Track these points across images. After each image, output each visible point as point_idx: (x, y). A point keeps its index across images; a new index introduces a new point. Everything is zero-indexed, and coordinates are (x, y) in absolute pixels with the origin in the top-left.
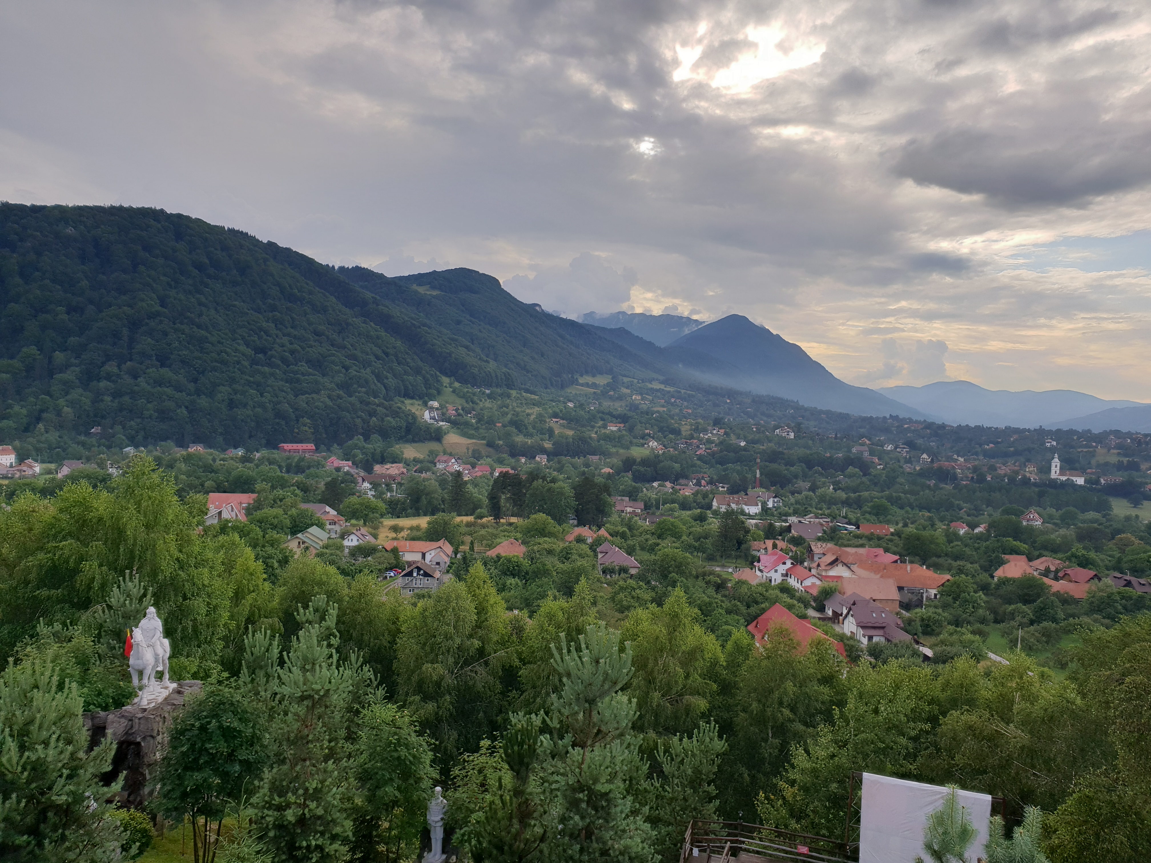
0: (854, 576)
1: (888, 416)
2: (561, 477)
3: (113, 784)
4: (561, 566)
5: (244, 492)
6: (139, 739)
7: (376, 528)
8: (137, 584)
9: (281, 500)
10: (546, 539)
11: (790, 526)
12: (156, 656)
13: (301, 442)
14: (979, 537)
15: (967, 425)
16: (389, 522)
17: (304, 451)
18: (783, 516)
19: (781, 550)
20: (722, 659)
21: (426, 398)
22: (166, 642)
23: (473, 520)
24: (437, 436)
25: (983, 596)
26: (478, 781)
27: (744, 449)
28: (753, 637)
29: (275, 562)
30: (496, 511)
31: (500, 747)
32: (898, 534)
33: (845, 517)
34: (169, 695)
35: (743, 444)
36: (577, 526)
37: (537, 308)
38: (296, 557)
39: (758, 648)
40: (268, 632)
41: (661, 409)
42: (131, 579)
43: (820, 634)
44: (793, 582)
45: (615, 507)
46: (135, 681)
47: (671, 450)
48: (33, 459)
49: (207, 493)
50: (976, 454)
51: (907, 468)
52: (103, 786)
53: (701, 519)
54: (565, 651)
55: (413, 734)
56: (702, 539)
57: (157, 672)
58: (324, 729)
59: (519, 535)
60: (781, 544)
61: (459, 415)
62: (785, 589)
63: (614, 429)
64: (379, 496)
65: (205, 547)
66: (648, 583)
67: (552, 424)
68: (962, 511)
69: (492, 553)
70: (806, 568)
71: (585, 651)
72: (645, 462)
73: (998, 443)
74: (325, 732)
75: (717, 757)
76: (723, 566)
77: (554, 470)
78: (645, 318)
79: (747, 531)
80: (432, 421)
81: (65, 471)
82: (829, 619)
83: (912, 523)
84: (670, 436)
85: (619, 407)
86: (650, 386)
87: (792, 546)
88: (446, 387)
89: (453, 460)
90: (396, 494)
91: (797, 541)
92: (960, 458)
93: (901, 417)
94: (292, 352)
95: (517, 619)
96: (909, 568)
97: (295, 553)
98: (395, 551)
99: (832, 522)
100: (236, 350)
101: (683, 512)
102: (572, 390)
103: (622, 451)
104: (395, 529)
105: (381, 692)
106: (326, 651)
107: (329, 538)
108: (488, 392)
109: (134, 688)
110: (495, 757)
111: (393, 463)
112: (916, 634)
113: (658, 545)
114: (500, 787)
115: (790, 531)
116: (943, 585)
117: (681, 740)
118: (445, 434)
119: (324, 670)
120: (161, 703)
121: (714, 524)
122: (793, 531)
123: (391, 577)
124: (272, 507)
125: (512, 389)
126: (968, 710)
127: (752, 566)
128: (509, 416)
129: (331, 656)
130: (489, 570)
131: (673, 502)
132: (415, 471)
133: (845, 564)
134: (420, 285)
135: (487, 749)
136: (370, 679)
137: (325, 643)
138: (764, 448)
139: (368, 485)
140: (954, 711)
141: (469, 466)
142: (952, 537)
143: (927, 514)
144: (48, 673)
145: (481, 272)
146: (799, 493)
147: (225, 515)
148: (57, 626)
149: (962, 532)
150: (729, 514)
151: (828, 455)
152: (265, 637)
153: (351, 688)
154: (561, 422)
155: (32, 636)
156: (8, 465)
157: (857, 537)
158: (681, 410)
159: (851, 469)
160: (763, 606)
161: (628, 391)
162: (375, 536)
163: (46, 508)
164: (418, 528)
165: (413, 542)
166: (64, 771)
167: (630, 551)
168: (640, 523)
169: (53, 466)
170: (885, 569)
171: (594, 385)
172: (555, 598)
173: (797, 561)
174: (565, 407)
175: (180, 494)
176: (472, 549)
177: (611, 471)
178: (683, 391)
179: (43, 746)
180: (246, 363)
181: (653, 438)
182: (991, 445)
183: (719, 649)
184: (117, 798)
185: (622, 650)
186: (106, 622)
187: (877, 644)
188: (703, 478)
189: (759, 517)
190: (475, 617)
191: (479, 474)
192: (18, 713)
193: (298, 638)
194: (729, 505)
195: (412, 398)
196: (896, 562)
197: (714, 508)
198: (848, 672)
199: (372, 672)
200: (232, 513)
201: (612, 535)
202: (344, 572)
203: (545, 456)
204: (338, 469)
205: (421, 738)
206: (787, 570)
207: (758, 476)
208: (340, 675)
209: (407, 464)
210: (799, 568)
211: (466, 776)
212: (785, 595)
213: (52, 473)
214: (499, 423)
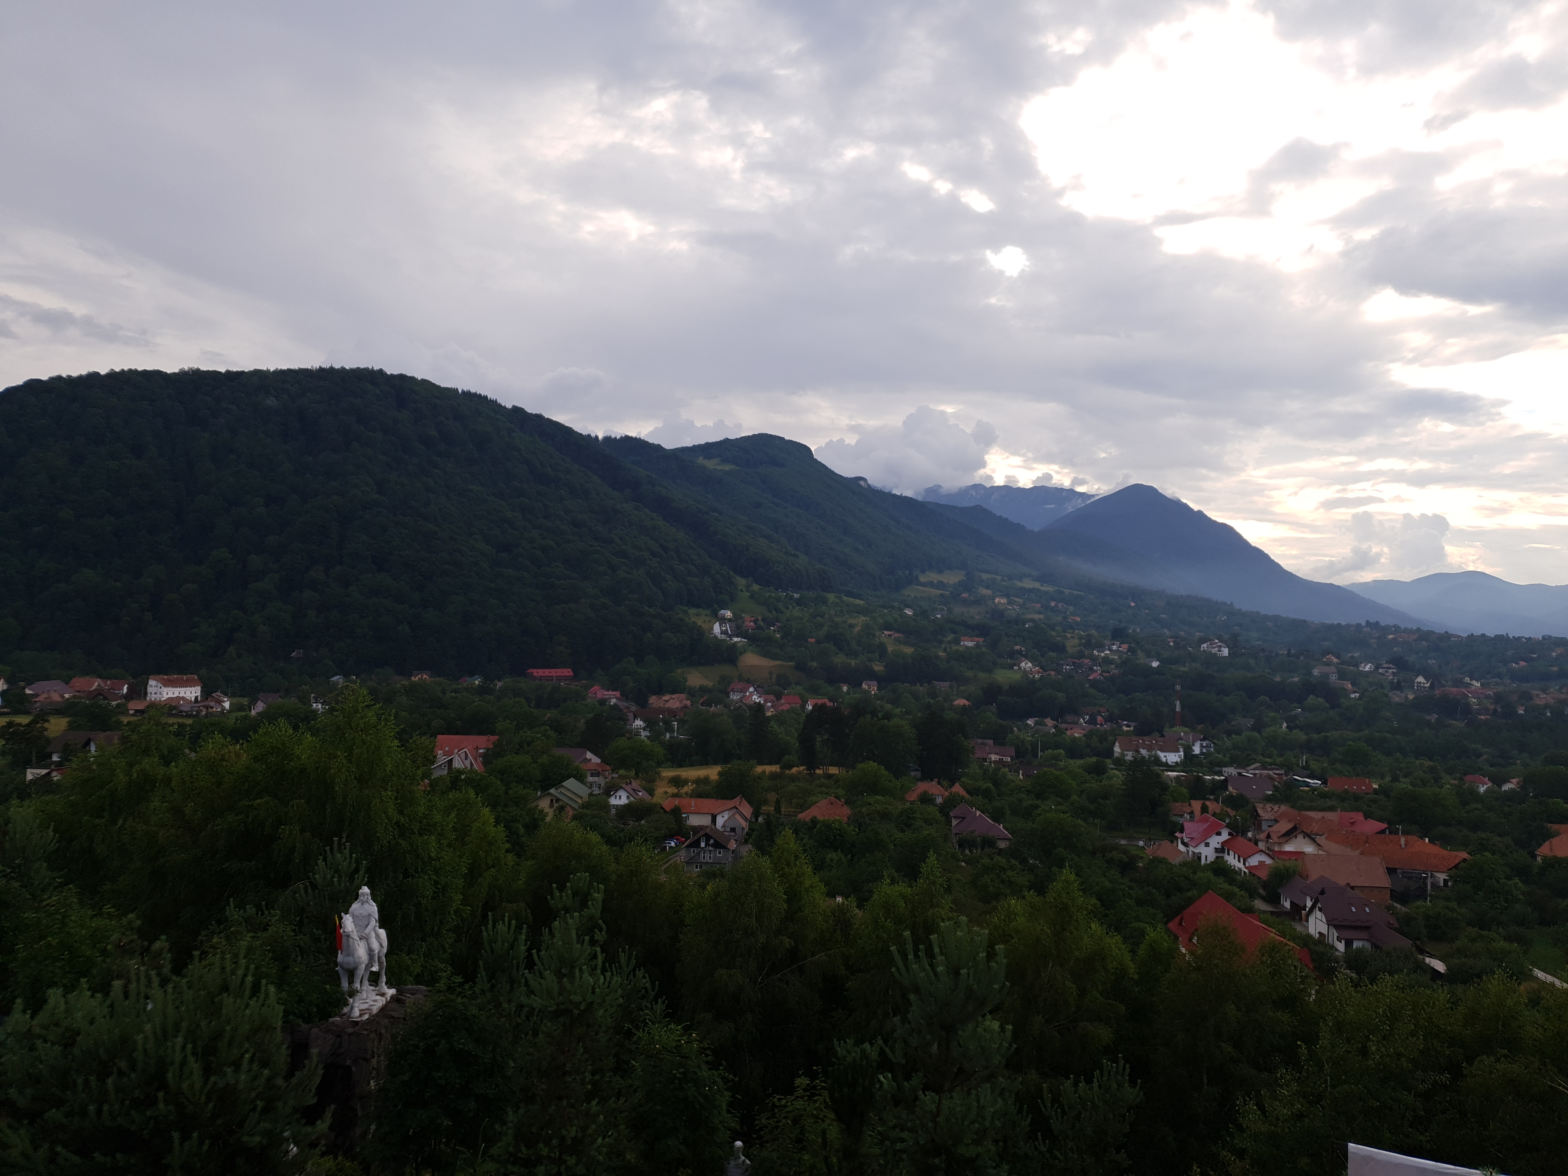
0: (1321, 852)
1: (1364, 624)
2: (897, 711)
3: (319, 1122)
4: (901, 835)
5: (481, 733)
6: (348, 1063)
7: (652, 781)
8: (348, 856)
9: (529, 744)
10: (879, 797)
11: (1226, 780)
12: (370, 951)
13: (555, 667)
14: (1510, 796)
15: (1483, 635)
16: (668, 773)
17: (560, 678)
18: (1215, 766)
19: (1214, 815)
20: (1132, 968)
21: (717, 606)
22: (382, 932)
23: (778, 770)
24: (730, 655)
25: (1520, 884)
26: (792, 1136)
27: (1157, 671)
28: (1176, 938)
29: (520, 827)
30: (810, 759)
31: (823, 1088)
32: (1383, 791)
33: (1306, 767)
34: (387, 1003)
35: (1155, 664)
36: (922, 779)
37: (862, 483)
38: (548, 819)
39: (1184, 955)
40: (514, 922)
41: (1036, 617)
42: (340, 851)
43: (1273, 935)
44: (1231, 860)
45: (973, 753)
46: (345, 984)
47: (1053, 673)
48: (221, 692)
49: (434, 735)
50: (1499, 676)
51: (1397, 697)
52: (306, 1124)
53: (1098, 770)
54: (911, 957)
55: (704, 1067)
56: (1100, 800)
57: (372, 973)
58: (586, 1056)
59: (841, 792)
60: (1212, 806)
61: (759, 628)
62: (1219, 868)
63: (970, 644)
64: (655, 736)
65: (432, 806)
66: (1024, 861)
67: (884, 639)
68: (1481, 759)
69: (805, 816)
70: (1250, 840)
71: (940, 958)
72: (1015, 690)
73: (1533, 659)
74: (587, 1060)
75: (1128, 1111)
76: (1130, 838)
77: (888, 702)
78: (1010, 492)
79: (1164, 787)
80: (723, 637)
81: (260, 707)
82: (1286, 914)
83: (1405, 776)
84: (1051, 653)
85: (975, 614)
86: (1020, 584)
87: (1229, 810)
88: (741, 590)
89: (751, 689)
90: (676, 734)
91: (1237, 802)
92: (1474, 682)
93: (1382, 624)
94: (545, 550)
95: (840, 908)
96: (1403, 840)
97: (546, 815)
98: (676, 812)
99: (1286, 775)
101: (1071, 761)
102: (910, 592)
103: (982, 675)
104: (677, 782)
105: (659, 1007)
106: (588, 949)
107: (591, 794)
108: (796, 596)
109: (343, 994)
110: (815, 1101)
111: (673, 693)
112: (1418, 939)
113: (1037, 807)
114: (825, 1144)
115: (1226, 789)
116: (1456, 867)
117: (1076, 1085)
118: (741, 654)
119: (586, 975)
120: (377, 1015)
121: (1117, 777)
122: (1230, 788)
123: (671, 847)
124: (517, 754)
125: (828, 592)
126: (1505, 1056)
127: (1173, 839)
128: (826, 628)
129: (595, 956)
130: (802, 840)
131: (1057, 746)
132: (702, 704)
133: (1307, 835)
134: (706, 457)
135: (805, 1090)
136: (645, 988)
137: (587, 938)
138: (1186, 669)
139: (641, 723)
140: (1485, 1057)
141: (772, 697)
142: (1468, 796)
143: (1427, 763)
144: (240, 972)
145: (787, 438)
146: (1238, 733)
147: (457, 764)
148: (251, 910)
149: (1482, 789)
150: (1138, 763)
151: (1278, 679)
152: (509, 929)
153: (621, 1000)
154: (896, 635)
155: (219, 923)
156: (193, 699)
157: (1324, 795)
158: (1065, 618)
159: (1311, 699)
160: (1189, 894)
161: (989, 592)
162: (651, 792)
163: (238, 755)
164: (706, 780)
165: (699, 800)
166: (259, 1103)
167: (997, 817)
168: (1010, 776)
169: (245, 701)
170: (1367, 842)
171: (941, 585)
172: (893, 881)
173: (1237, 830)
174: (901, 615)
175: (400, 736)
176: (778, 810)
177: (967, 703)
178: (1067, 591)
179: (233, 1068)
180: (485, 565)
181: (1026, 657)
182: (1522, 663)
183: (1128, 957)
184: (323, 1142)
185: (991, 955)
186: (308, 905)
187: (1359, 951)
188: (1099, 713)
189: (1181, 768)
190: (785, 906)
191: (786, 707)
192: (203, 1024)
193: (550, 931)
194: (1138, 751)
195: (698, 606)
196: (1383, 832)
197: (1116, 755)
198: (1317, 992)
199: (648, 979)
200: (465, 762)
201: (968, 792)
202: (610, 841)
203: (875, 683)
204: (603, 702)
205: (715, 1073)
206: (1224, 843)
207: (1178, 709)
208: (607, 983)
209: (692, 693)
210: (1240, 839)
211: (777, 1127)
212: (1221, 880)
213: (244, 710)
214: (812, 638)
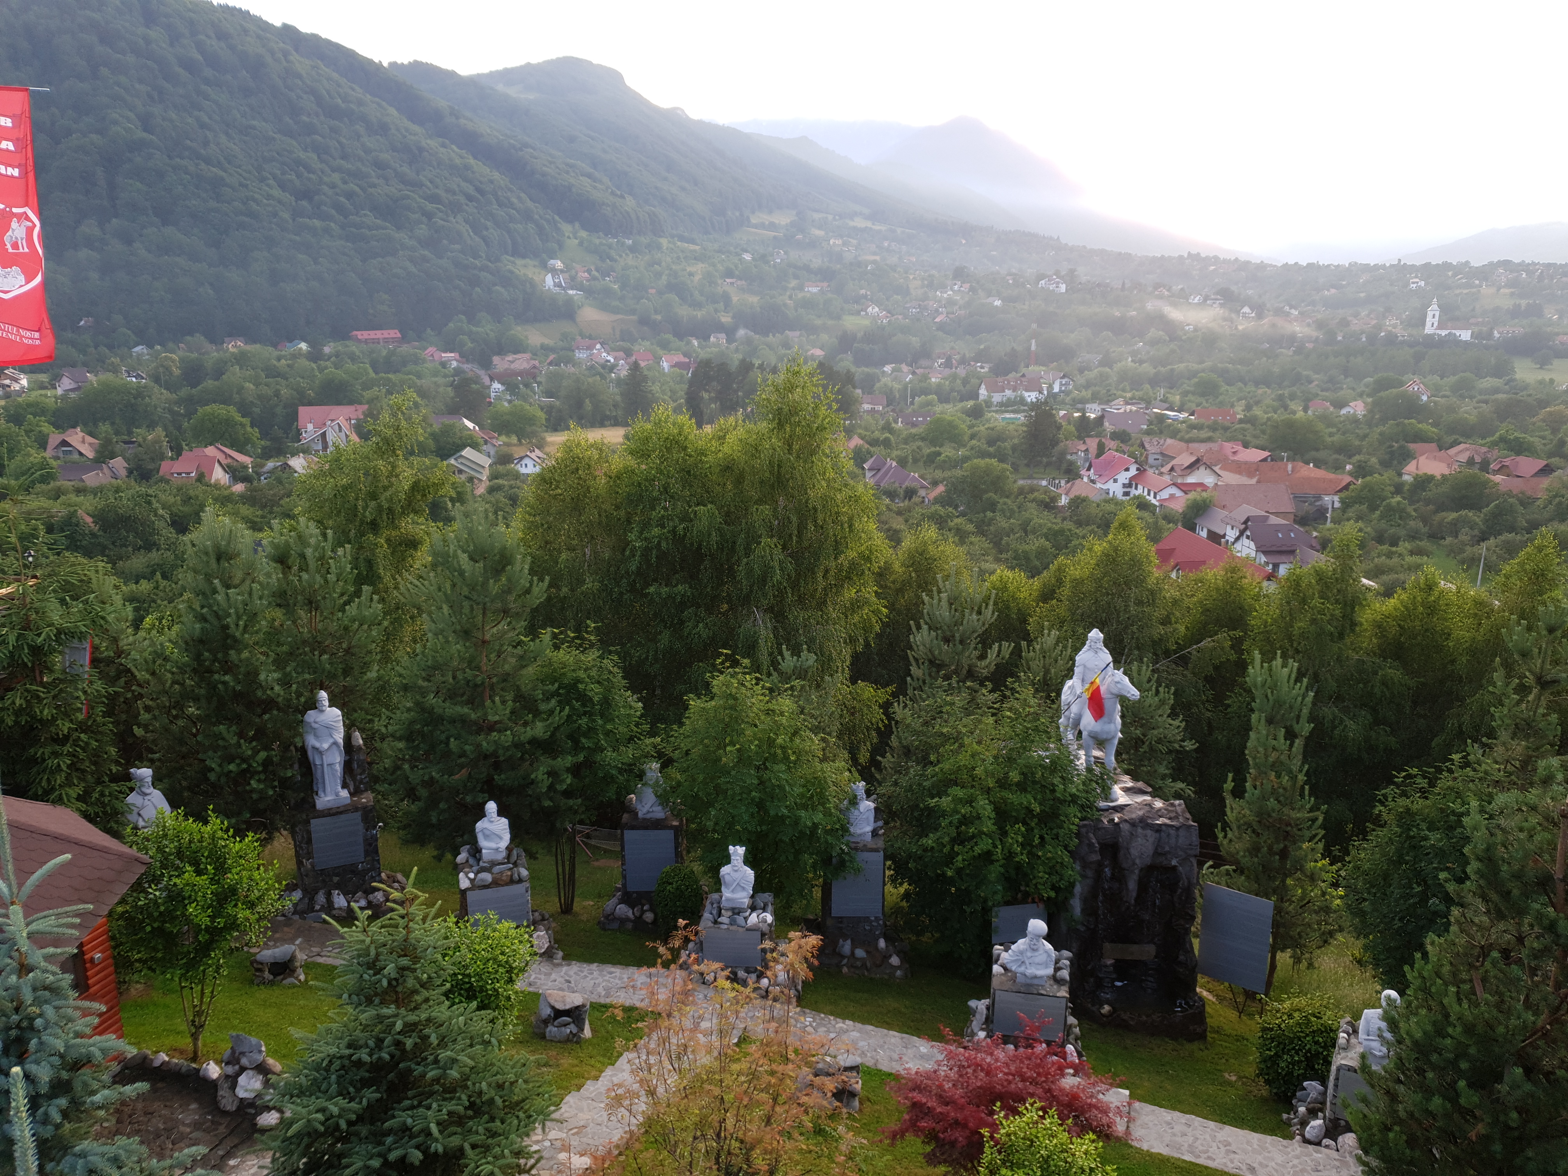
0: (1219, 482)
11: (1102, 417)
13: (379, 328)
14: (1360, 421)
17: (386, 341)
18: (1078, 403)
21: (544, 256)
24: (568, 312)
27: (1001, 310)
32: (1248, 420)
33: (1163, 401)
35: (998, 303)
37: (680, 114)
41: (874, 258)
44: (1142, 494)
47: (900, 317)
50: (1314, 303)
53: (976, 413)
56: (996, 442)
61: (595, 279)
63: (815, 290)
67: (727, 288)
72: (867, 337)
73: (1342, 287)
76: (1033, 478)
80: (557, 290)
81: (65, 383)
83: (1256, 405)
84: (895, 296)
85: (814, 258)
86: (851, 224)
88: (569, 237)
89: (598, 346)
91: (1121, 438)
92: (1294, 311)
93: (1203, 255)
94: (350, 195)
96: (1290, 467)
99: (1147, 408)
100: (269, 197)
101: (947, 406)
102: (744, 235)
103: (832, 323)
108: (628, 242)
111: (514, 352)
115: (1104, 425)
116: (1345, 489)
118: (579, 307)
122: (1107, 425)
125: (660, 237)
128: (664, 277)
131: (925, 392)
132: (551, 364)
133: (1209, 467)
134: (508, 84)
138: (1028, 307)
139: (499, 386)
141: (621, 354)
143: (1269, 391)
145: (594, 61)
147: (333, 439)
151: (1117, 314)
154: (739, 283)
158: (901, 258)
159: (1151, 333)
161: (822, 233)
170: (1257, 470)
171: (772, 226)
174: (740, 260)
177: (822, 353)
178: (899, 230)
180: (286, 216)
181: (872, 301)
182: (1333, 291)
194: (1004, 393)
195: (524, 257)
196: (1264, 460)
197: (983, 397)
200: (341, 436)
203: (723, 335)
204: (444, 365)
206: (1131, 479)
207: (1033, 348)
209: (535, 352)
210: (1149, 474)
213: (48, 388)
214: (653, 288)
